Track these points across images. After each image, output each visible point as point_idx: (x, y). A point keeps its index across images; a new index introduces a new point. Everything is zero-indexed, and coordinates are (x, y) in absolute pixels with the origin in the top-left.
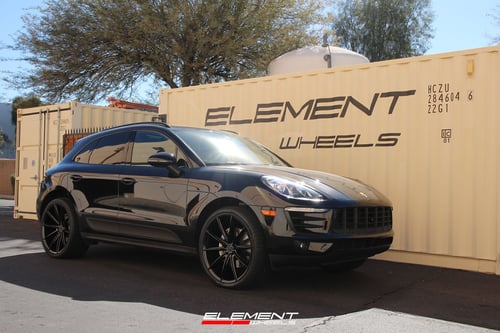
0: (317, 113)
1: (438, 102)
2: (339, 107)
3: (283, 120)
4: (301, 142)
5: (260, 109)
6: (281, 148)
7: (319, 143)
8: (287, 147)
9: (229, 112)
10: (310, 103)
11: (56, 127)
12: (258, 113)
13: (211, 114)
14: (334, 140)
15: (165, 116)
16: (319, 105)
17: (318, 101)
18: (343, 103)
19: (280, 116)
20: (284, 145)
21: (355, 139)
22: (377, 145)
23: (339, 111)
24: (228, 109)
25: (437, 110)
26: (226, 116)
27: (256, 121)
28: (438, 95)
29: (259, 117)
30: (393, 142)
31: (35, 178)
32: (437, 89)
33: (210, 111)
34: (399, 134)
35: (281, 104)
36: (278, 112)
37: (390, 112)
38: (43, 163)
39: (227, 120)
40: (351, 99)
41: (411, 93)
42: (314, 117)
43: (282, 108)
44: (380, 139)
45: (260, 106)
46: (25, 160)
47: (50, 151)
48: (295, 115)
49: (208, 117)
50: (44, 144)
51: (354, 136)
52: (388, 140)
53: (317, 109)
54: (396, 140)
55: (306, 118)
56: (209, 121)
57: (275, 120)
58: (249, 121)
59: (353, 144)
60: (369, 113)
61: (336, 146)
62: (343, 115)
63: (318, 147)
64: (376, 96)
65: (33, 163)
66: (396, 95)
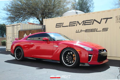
0: (86, 24)
1: (119, 20)
2: (92, 22)
3: (76, 26)
4: (81, 31)
5: (70, 23)
6: (76, 32)
7: (86, 31)
8: (78, 32)
9: (62, 24)
10: (84, 21)
11: (16, 29)
12: (70, 24)
13: (57, 25)
14: (91, 30)
15: (45, 25)
16: (86, 22)
17: (86, 21)
18: (93, 21)
19: (76, 25)
20: (77, 31)
21: (96, 30)
22: (102, 31)
23: (92, 23)
24: (62, 23)
25: (118, 22)
26: (61, 25)
27: (69, 26)
28: (119, 18)
29: (70, 25)
30: (106, 30)
31: (11, 41)
32: (118, 17)
33: (57, 24)
34: (108, 28)
35: (76, 22)
36: (75, 24)
37: (106, 23)
38: (13, 38)
39: (62, 26)
40: (95, 20)
41: (111, 18)
42: (85, 25)
43: (76, 23)
44: (103, 30)
45: (70, 22)
46: (8, 37)
47: (15, 35)
48: (80, 24)
49: (56, 25)
50: (13, 33)
51: (96, 29)
52: (105, 30)
53: (85, 23)
54: (107, 30)
55: (83, 25)
56: (57, 26)
57: (75, 26)
58: (67, 26)
59: (96, 31)
60: (100, 23)
61: (91, 32)
62: (93, 24)
63: (86, 32)
64: (102, 19)
65: (11, 38)
66: (107, 19)
